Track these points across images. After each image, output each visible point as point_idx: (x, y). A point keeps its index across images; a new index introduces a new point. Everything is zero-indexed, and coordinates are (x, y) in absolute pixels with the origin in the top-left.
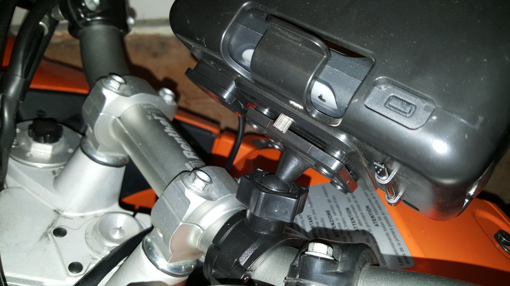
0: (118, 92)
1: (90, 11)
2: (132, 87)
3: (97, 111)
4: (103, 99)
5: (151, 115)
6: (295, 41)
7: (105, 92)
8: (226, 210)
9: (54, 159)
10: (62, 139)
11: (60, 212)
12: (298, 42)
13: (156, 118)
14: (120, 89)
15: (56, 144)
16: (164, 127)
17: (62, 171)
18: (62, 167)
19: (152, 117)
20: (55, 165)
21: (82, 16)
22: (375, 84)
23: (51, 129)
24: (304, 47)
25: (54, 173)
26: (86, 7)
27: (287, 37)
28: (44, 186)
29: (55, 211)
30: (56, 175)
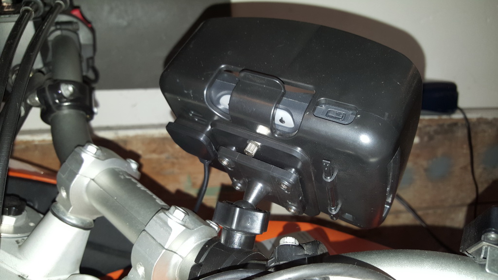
0: (95, 156)
1: (65, 98)
2: (105, 154)
3: (73, 174)
4: (81, 162)
5: (123, 175)
6: (261, 84)
7: (84, 155)
8: (196, 243)
9: (17, 230)
10: (24, 213)
11: (25, 277)
12: (263, 84)
13: (127, 177)
14: (97, 154)
15: (20, 216)
16: (135, 184)
17: (25, 242)
18: (25, 238)
19: (124, 176)
20: (19, 235)
21: (57, 101)
22: (318, 104)
23: (15, 203)
24: (268, 87)
25: (17, 242)
26: (61, 94)
27: (255, 82)
28: (9, 253)
29: (19, 276)
30: (20, 244)
